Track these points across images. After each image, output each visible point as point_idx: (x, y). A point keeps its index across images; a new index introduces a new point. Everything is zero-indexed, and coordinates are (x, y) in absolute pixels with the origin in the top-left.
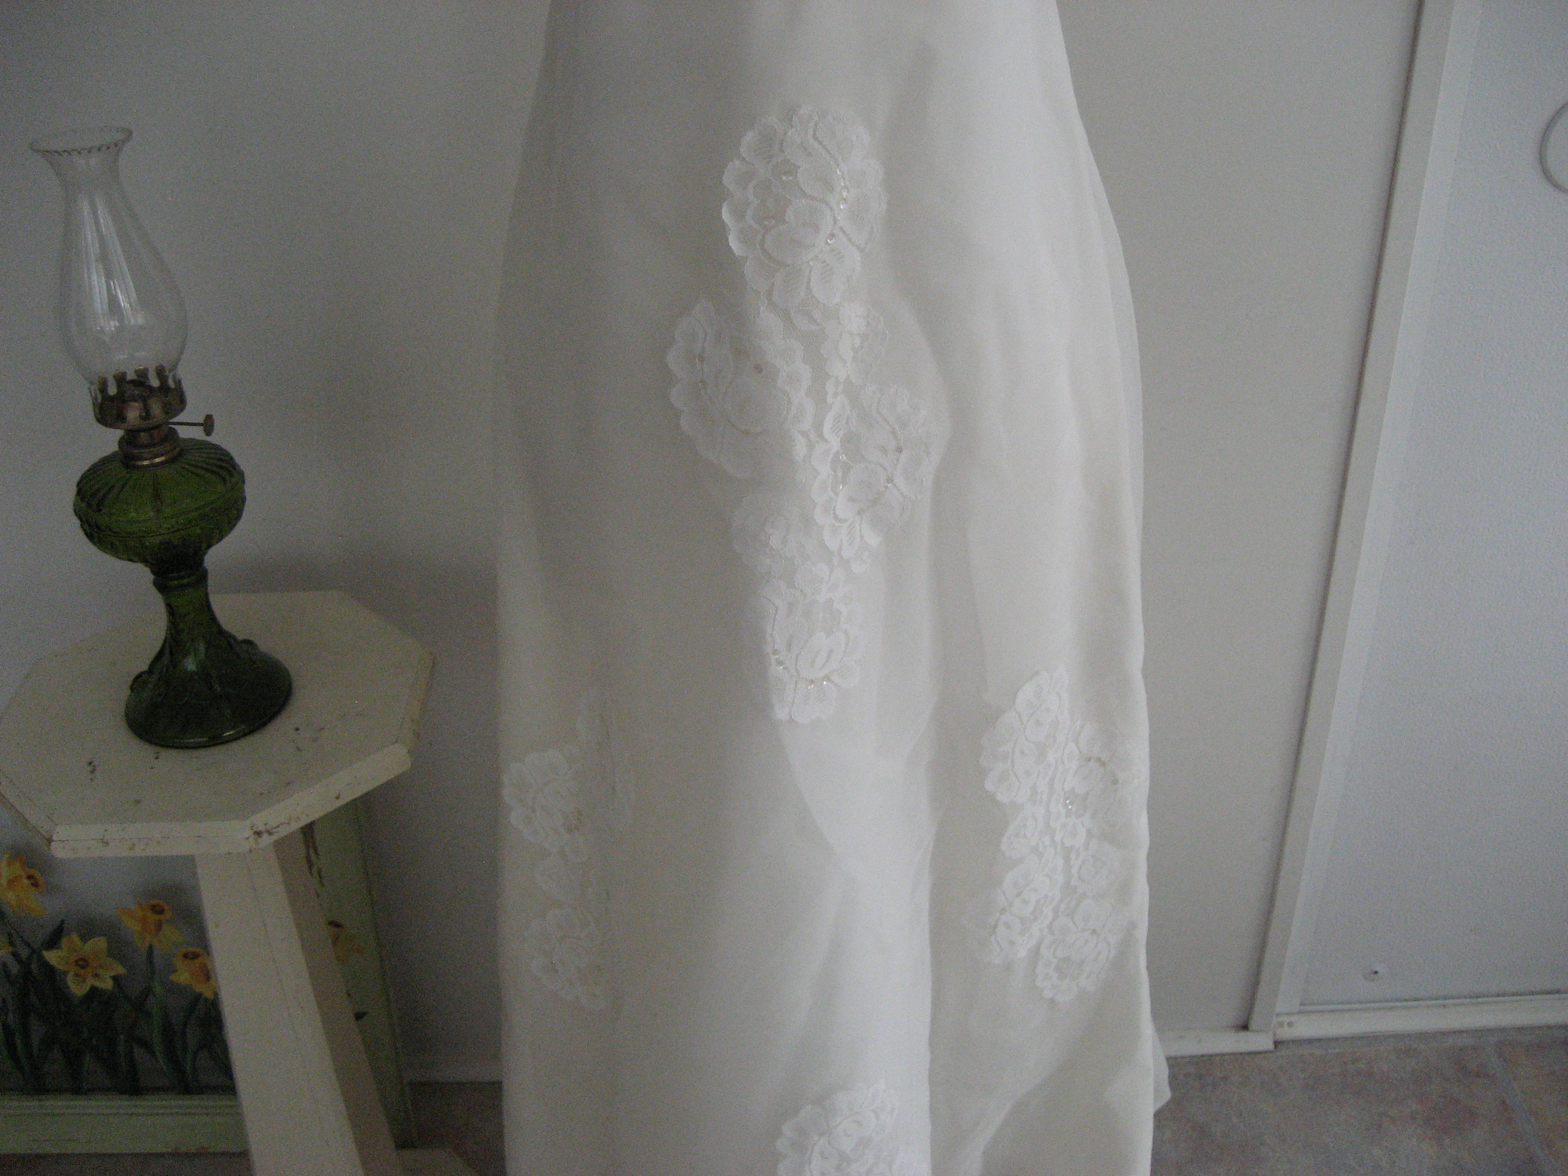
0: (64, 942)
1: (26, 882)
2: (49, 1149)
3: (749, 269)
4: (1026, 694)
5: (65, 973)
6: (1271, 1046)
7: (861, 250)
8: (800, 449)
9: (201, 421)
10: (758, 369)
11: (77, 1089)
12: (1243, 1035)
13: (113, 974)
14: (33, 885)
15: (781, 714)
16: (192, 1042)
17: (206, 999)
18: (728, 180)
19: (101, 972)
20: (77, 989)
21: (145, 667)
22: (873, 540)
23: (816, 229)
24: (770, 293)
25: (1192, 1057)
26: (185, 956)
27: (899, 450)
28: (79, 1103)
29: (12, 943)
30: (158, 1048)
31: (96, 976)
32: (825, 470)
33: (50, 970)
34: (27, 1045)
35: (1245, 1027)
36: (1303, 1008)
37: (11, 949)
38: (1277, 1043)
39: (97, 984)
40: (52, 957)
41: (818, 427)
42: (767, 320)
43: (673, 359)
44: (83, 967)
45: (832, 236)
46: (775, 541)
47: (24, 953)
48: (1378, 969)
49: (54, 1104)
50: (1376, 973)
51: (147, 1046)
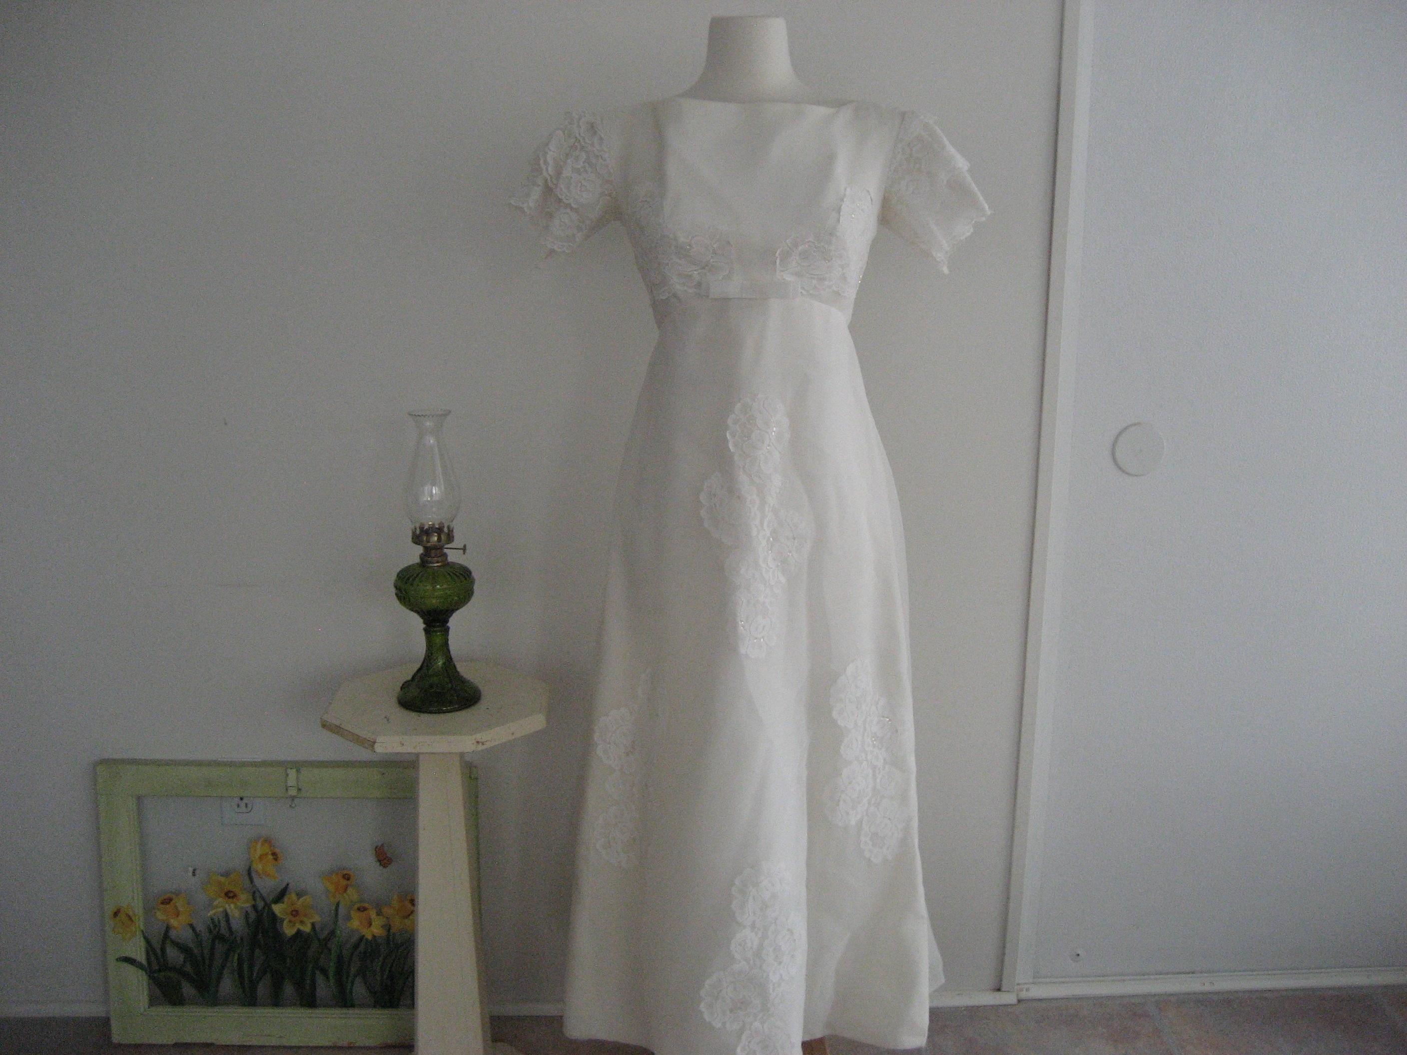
0: (286, 899)
1: (270, 857)
2: (255, 1042)
3: (736, 458)
4: (850, 669)
5: (282, 920)
6: (1014, 1001)
7: (780, 453)
8: (754, 533)
9: (462, 547)
10: (739, 497)
11: (276, 1001)
12: (997, 994)
13: (312, 921)
14: (274, 859)
15: (743, 651)
16: (353, 970)
17: (367, 939)
18: (730, 422)
19: (305, 919)
20: (289, 931)
21: (409, 678)
22: (783, 579)
23: (763, 442)
24: (744, 467)
25: (967, 1007)
26: (359, 909)
27: (794, 539)
28: (277, 1011)
29: (254, 899)
30: (331, 973)
31: (302, 922)
32: (764, 543)
33: (274, 917)
34: (251, 967)
35: (999, 990)
36: (1035, 980)
37: (253, 903)
38: (1019, 1001)
39: (302, 928)
40: (277, 909)
41: (762, 524)
42: (743, 477)
43: (703, 497)
44: (295, 916)
45: (769, 445)
46: (743, 571)
47: (261, 905)
48: (1079, 952)
49: (259, 1011)
50: (1078, 955)
51: (324, 972)
